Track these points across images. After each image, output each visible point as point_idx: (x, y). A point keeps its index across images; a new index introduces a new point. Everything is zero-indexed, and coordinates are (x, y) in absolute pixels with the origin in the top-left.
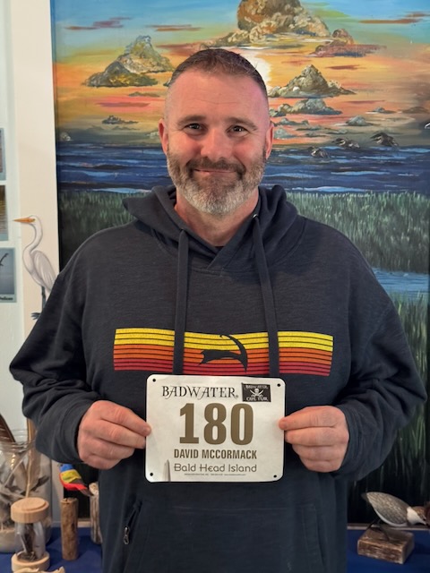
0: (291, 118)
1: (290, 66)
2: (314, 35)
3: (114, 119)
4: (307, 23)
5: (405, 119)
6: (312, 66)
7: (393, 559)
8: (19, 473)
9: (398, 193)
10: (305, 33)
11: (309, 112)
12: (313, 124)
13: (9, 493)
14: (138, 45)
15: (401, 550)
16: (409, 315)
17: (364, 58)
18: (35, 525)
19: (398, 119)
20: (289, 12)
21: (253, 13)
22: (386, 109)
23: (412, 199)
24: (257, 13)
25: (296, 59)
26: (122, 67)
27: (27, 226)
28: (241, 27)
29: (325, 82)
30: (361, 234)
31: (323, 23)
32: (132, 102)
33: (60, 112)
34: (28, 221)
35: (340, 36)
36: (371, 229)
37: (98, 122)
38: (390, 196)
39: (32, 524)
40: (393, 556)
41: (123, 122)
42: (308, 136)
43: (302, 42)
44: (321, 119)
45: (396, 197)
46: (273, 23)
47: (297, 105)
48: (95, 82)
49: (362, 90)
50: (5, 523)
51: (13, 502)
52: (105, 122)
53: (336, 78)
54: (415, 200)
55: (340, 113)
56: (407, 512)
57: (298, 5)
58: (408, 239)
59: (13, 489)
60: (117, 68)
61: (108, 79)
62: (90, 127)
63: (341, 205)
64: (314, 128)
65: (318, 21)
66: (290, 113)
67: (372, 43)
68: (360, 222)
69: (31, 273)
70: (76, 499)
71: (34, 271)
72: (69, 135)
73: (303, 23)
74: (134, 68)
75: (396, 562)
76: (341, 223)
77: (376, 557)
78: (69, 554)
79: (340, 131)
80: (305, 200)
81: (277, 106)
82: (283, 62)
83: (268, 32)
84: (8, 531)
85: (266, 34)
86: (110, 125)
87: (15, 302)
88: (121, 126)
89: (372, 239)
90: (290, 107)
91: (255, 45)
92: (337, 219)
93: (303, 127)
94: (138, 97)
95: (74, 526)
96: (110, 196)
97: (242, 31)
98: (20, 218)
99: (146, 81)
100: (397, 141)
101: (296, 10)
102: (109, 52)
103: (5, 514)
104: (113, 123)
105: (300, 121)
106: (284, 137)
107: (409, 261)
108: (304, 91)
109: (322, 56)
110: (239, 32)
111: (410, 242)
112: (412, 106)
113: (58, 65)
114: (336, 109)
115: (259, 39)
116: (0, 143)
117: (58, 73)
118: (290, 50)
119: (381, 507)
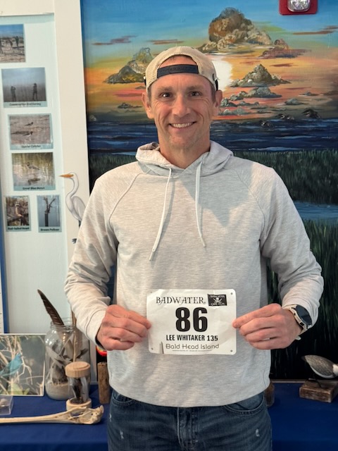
0: (247, 100)
1: (245, 65)
2: (261, 44)
3: (126, 105)
4: (256, 36)
5: (324, 99)
6: (261, 65)
7: (324, 399)
8: (68, 347)
10: (255, 43)
11: (260, 97)
12: (262, 104)
13: (62, 359)
14: (141, 54)
15: (329, 393)
16: (332, 235)
17: (296, 58)
18: (82, 379)
19: (321, 99)
20: (244, 29)
21: (219, 30)
22: (313, 93)
23: (332, 154)
24: (222, 30)
25: (250, 60)
26: (130, 69)
27: (68, 180)
28: (211, 40)
29: (270, 76)
30: (296, 178)
31: (268, 35)
32: (138, 93)
33: (89, 101)
34: (69, 176)
35: (279, 44)
36: (304, 175)
37: (115, 107)
38: (316, 153)
39: (79, 380)
40: (324, 397)
41: (132, 107)
42: (259, 113)
43: (253, 49)
44: (267, 101)
45: (321, 153)
46: (233, 36)
47: (250, 92)
48: (112, 80)
49: (295, 81)
51: (65, 365)
52: (120, 107)
53: (278, 73)
54: (334, 155)
55: (280, 96)
56: (333, 367)
57: (248, 22)
58: (330, 182)
59: (65, 357)
60: (128, 70)
61: (121, 78)
62: (109, 111)
63: (282, 159)
64: (263, 107)
65: (264, 34)
66: (246, 97)
67: (302, 48)
68: (296, 171)
71: (73, 210)
72: (96, 116)
73: (254, 36)
74: (139, 70)
75: (326, 401)
76: (283, 172)
77: (312, 398)
78: (104, 399)
79: (281, 109)
80: (258, 156)
81: (237, 92)
82: (240, 63)
83: (230, 43)
84: (62, 385)
85: (229, 45)
86: (123, 109)
87: (61, 231)
88: (130, 110)
89: (304, 182)
90: (246, 93)
91: (221, 52)
92: (280, 169)
93: (255, 106)
94: (142, 89)
95: (107, 380)
96: (124, 158)
97: (212, 43)
98: (63, 174)
100: (320, 115)
101: (249, 27)
102: (121, 60)
103: (59, 375)
104: (125, 108)
105: (253, 103)
106: (243, 114)
107: (331, 197)
108: (256, 82)
109: (267, 58)
110: (210, 43)
111: (331, 184)
112: (330, 90)
113: (87, 69)
114: (277, 94)
115: (224, 47)
116: (49, 124)
117: (87, 75)
118: (245, 54)
119: (315, 364)
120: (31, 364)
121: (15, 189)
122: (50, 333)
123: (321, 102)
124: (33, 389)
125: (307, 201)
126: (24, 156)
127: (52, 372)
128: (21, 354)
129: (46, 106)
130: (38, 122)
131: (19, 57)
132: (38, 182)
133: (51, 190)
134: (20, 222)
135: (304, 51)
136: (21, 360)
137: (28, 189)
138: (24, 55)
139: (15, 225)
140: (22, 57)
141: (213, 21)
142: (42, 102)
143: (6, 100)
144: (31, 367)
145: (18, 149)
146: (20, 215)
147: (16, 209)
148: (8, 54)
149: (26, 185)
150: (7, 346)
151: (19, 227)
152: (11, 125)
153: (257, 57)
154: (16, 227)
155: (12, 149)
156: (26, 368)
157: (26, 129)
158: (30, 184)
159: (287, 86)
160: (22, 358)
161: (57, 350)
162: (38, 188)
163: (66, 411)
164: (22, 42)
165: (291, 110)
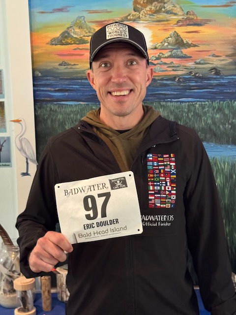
0: (164, 60)
1: (163, 32)
2: (176, 14)
3: (65, 63)
4: (172, 8)
5: (227, 60)
6: (175, 32)
9: (224, 101)
10: (170, 13)
11: (174, 58)
12: (176, 64)
13: (11, 274)
14: (78, 21)
16: (232, 169)
17: (203, 26)
18: (28, 292)
19: (223, 60)
20: (161, 2)
21: (142, 2)
22: (217, 55)
23: (232, 104)
24: (144, 3)
25: (167, 28)
26: (69, 34)
28: (135, 10)
29: (182, 40)
30: (204, 124)
31: (181, 8)
32: (75, 53)
33: (34, 59)
34: (18, 121)
35: (190, 15)
36: (209, 121)
37: (56, 65)
38: (219, 103)
39: (25, 292)
41: (70, 64)
42: (173, 70)
43: (169, 18)
44: (180, 61)
45: (223, 103)
46: (153, 8)
47: (166, 53)
48: (54, 42)
49: (204, 44)
50: (9, 291)
51: (14, 279)
52: (60, 65)
53: (188, 38)
54: (233, 105)
55: (191, 57)
58: (230, 126)
59: (14, 272)
60: (66, 34)
61: (61, 41)
62: (52, 68)
63: (192, 108)
64: (176, 66)
65: (178, 6)
66: (163, 58)
67: (208, 19)
68: (203, 118)
69: (20, 150)
70: (50, 277)
71: (21, 149)
72: (40, 72)
73: (170, 8)
74: (76, 34)
76: (193, 119)
78: (47, 308)
79: (191, 67)
80: (172, 106)
81: (156, 54)
82: (159, 30)
83: (150, 13)
84: (12, 296)
85: (149, 14)
86: (63, 66)
87: (11, 167)
88: (69, 67)
89: (210, 127)
90: (163, 54)
91: (143, 20)
92: (190, 116)
93: (170, 65)
94: (78, 50)
95: (49, 292)
96: (64, 106)
97: (136, 13)
98: (13, 119)
99: (82, 41)
100: (223, 72)
102: (61, 26)
103: (9, 286)
104: (64, 65)
105: (169, 62)
106: (160, 71)
107: (231, 139)
108: (171, 45)
109: (180, 26)
110: (134, 13)
111: (231, 128)
112: (231, 53)
113: (33, 33)
114: (188, 55)
115: (145, 17)
116: (1, 77)
117: (33, 38)
118: (162, 23)
122: (1, 252)
123: (223, 62)
125: (212, 142)
127: (3, 284)
135: (210, 21)
159: (196, 49)
161: (7, 266)
165: (199, 68)
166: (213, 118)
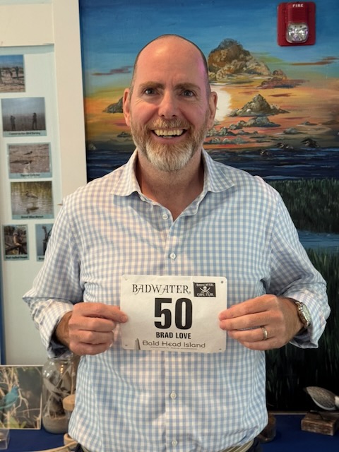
0: (246, 130)
1: (244, 95)
2: (260, 74)
3: (125, 134)
4: (255, 67)
5: (324, 129)
6: (259, 95)
7: (326, 432)
8: (63, 377)
9: (321, 179)
10: (254, 73)
11: (259, 126)
12: (262, 134)
13: (59, 392)
15: (331, 426)
16: (332, 263)
17: (294, 88)
19: (319, 129)
20: (243, 59)
21: (218, 61)
22: (311, 122)
23: (331, 183)
24: (221, 61)
25: (249, 90)
28: (210, 70)
29: (268, 105)
30: (296, 207)
31: (266, 66)
33: (88, 130)
35: (278, 74)
36: (303, 204)
37: (114, 136)
38: (315, 181)
40: (326, 430)
42: (258, 142)
43: (251, 79)
44: (266, 130)
45: (320, 182)
46: (232, 67)
47: (249, 121)
48: (112, 110)
49: (294, 110)
50: (57, 413)
51: (63, 398)
52: (119, 136)
53: (276, 102)
54: (333, 184)
55: (279, 126)
56: (335, 399)
57: (247, 53)
58: (329, 210)
59: (63, 389)
61: (121, 108)
62: (109, 140)
64: (262, 136)
65: (263, 65)
66: (245, 127)
67: (302, 79)
68: (295, 200)
72: (95, 145)
73: (252, 66)
75: (328, 434)
77: (315, 431)
79: (280, 138)
81: (236, 122)
82: (239, 93)
83: (229, 73)
84: (60, 418)
85: (227, 75)
86: (123, 138)
89: (304, 212)
90: (245, 123)
91: (220, 82)
93: (254, 136)
97: (211, 73)
100: (319, 144)
101: (248, 58)
102: (121, 89)
103: (57, 408)
105: (252, 132)
106: (241, 143)
107: (330, 226)
108: (254, 111)
109: (266, 88)
111: (331, 212)
112: (329, 120)
113: (87, 99)
114: (276, 123)
115: (223, 78)
116: (48, 152)
117: (87, 104)
118: (244, 85)
119: (316, 396)
120: (28, 396)
121: (13, 218)
122: (47, 364)
123: (319, 132)
124: (30, 422)
125: (307, 230)
126: (22, 185)
127: (49, 404)
128: (18, 386)
129: (45, 135)
130: (37, 151)
131: (18, 87)
132: (37, 211)
133: (49, 218)
134: (18, 252)
136: (18, 393)
137: (27, 217)
138: (24, 85)
139: (13, 254)
140: (22, 87)
141: (212, 52)
142: (42, 132)
143: (5, 129)
144: (28, 400)
145: (17, 178)
146: (18, 244)
147: (15, 238)
148: (8, 84)
149: (25, 213)
150: (3, 378)
151: (17, 256)
152: (10, 154)
153: (255, 87)
154: (14, 256)
155: (11, 177)
156: (23, 401)
157: (25, 158)
158: (29, 213)
159: (286, 115)
160: (19, 390)
161: (54, 382)
162: (37, 217)
163: (64, 445)
164: (22, 72)
165: (290, 139)
166: (308, 200)
